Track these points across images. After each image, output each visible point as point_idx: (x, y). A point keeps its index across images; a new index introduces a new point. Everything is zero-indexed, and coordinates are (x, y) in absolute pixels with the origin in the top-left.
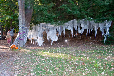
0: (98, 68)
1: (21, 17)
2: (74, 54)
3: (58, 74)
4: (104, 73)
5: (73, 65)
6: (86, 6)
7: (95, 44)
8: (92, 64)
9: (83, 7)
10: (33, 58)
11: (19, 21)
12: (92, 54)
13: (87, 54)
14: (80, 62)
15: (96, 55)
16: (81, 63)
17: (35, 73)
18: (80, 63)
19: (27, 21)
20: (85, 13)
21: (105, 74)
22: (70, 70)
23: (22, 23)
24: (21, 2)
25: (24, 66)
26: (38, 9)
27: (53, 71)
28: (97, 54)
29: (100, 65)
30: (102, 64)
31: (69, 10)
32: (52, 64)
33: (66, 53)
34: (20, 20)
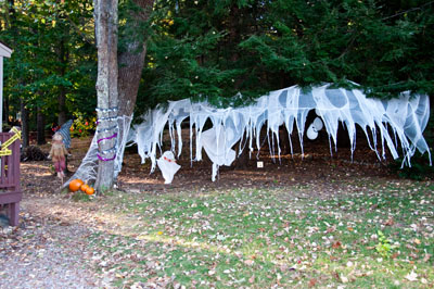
0: (391, 258)
1: (105, 80)
2: (297, 212)
3: (256, 280)
4: (416, 275)
5: (300, 248)
6: (333, 42)
7: (366, 175)
8: (368, 244)
9: (325, 45)
10: (154, 225)
11: (99, 94)
12: (361, 210)
13: (346, 211)
14: (324, 238)
15: (376, 214)
16: (328, 242)
17: (173, 278)
18: (325, 241)
19: (123, 95)
20: (330, 66)
21: (418, 278)
22: (295, 267)
23: (109, 103)
24: (107, 30)
25: (127, 252)
26: (165, 52)
27: (234, 270)
28: (378, 211)
29: (397, 249)
30: (402, 246)
31: (275, 56)
32: (225, 247)
33: (269, 207)
34: (102, 91)
